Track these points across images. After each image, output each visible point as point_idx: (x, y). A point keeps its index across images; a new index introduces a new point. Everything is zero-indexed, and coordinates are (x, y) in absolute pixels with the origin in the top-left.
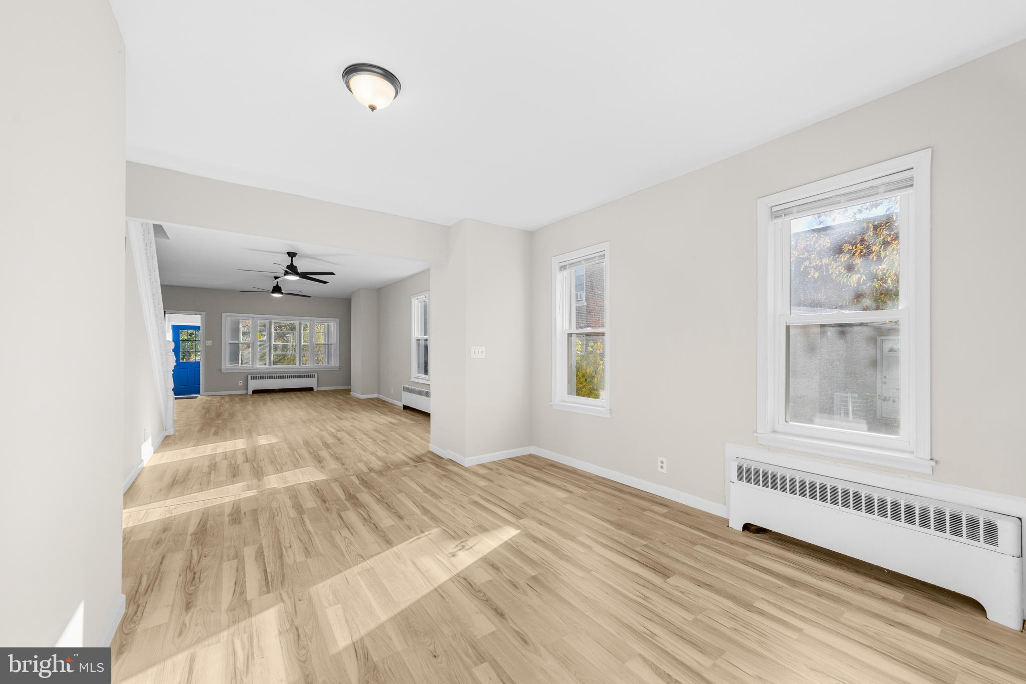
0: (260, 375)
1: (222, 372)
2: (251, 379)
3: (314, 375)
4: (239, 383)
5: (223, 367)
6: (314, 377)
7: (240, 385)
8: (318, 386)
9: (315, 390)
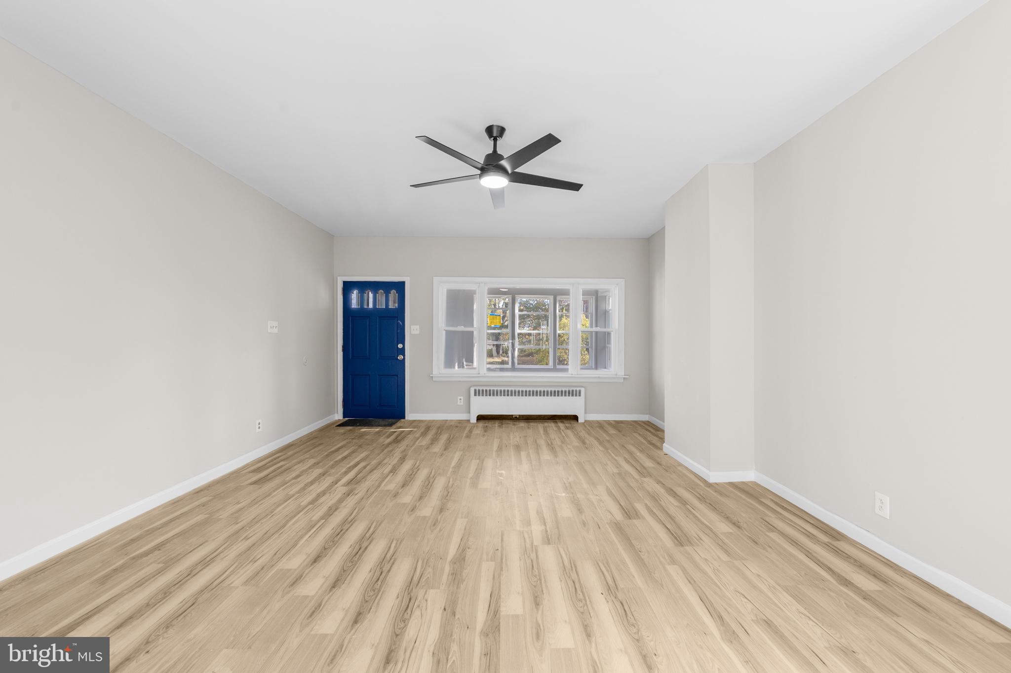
0: (488, 389)
1: (434, 379)
2: (475, 395)
3: (580, 392)
4: (459, 401)
5: (435, 372)
6: (580, 395)
7: (459, 404)
8: (586, 413)
9: (581, 420)
